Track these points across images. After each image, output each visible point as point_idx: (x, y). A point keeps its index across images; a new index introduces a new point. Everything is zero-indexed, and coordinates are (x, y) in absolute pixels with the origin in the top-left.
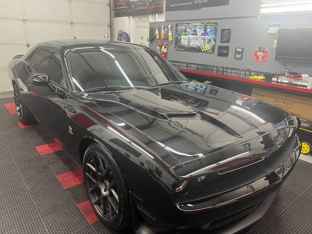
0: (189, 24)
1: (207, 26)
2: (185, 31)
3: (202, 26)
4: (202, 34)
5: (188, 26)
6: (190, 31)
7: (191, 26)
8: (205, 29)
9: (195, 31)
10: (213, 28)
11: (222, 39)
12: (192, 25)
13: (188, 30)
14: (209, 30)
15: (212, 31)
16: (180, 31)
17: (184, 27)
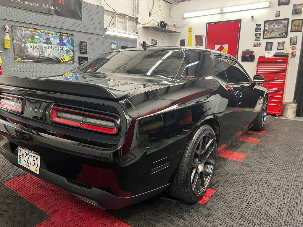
0: (36, 29)
1: (63, 36)
2: (33, 38)
3: (57, 35)
4: (59, 44)
5: (35, 32)
6: (41, 39)
7: (40, 32)
8: (61, 40)
9: (48, 39)
10: (70, 39)
11: (81, 50)
12: (42, 32)
13: (37, 37)
14: (65, 41)
15: (70, 42)
16: (22, 37)
17: (28, 32)
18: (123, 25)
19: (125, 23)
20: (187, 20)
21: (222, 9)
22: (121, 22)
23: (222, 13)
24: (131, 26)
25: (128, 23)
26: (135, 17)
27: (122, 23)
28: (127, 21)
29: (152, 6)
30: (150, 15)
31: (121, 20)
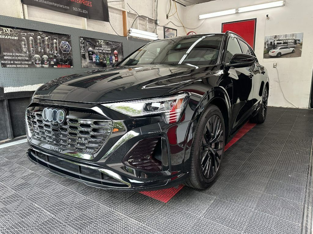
18: (144, 27)
19: (145, 25)
20: (202, 21)
21: (237, 10)
22: (141, 24)
23: (237, 13)
24: (150, 28)
25: (148, 25)
26: (154, 19)
27: (143, 25)
28: (148, 23)
29: (169, 8)
30: (167, 17)
31: (141, 22)
